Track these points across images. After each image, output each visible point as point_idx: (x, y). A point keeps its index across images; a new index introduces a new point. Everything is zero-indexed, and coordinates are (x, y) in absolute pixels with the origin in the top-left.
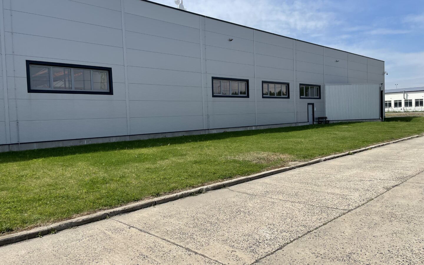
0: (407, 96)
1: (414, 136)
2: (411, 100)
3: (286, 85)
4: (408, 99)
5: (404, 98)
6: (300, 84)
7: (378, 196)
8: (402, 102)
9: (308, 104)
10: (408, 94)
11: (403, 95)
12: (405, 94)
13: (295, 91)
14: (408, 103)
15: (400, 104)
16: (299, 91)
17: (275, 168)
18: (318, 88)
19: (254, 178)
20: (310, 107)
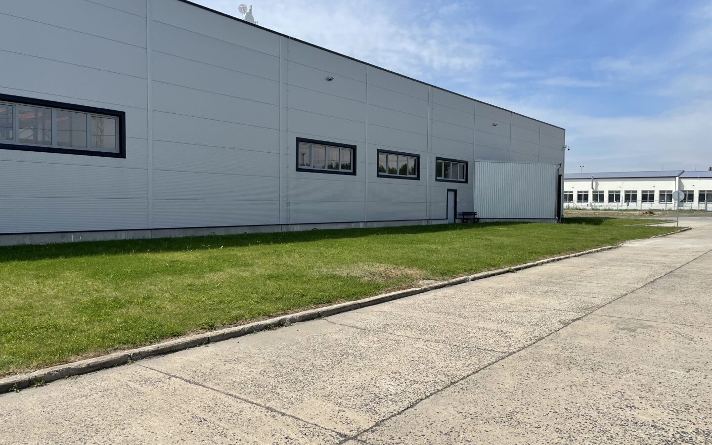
0: (597, 185)
1: (605, 248)
2: (603, 192)
3: (415, 158)
4: (599, 189)
5: (593, 188)
6: (436, 158)
7: (552, 333)
8: (589, 193)
9: (449, 190)
10: (599, 182)
11: (591, 182)
12: (594, 182)
13: (428, 169)
14: (598, 197)
15: (586, 198)
16: (435, 169)
17: (398, 289)
18: (464, 166)
19: (365, 304)
20: (451, 194)
